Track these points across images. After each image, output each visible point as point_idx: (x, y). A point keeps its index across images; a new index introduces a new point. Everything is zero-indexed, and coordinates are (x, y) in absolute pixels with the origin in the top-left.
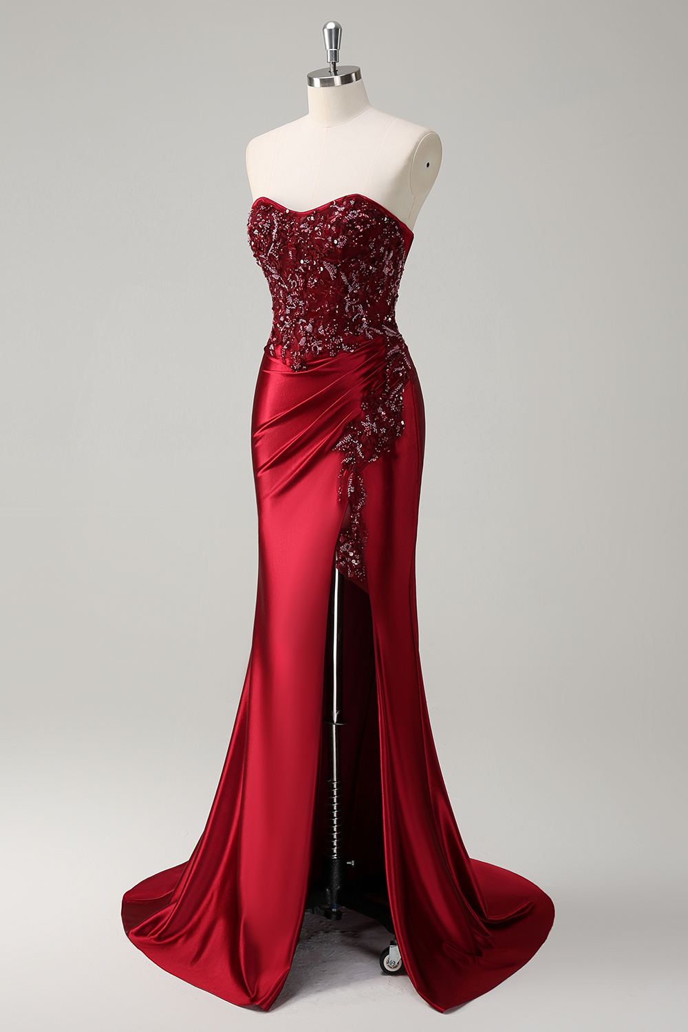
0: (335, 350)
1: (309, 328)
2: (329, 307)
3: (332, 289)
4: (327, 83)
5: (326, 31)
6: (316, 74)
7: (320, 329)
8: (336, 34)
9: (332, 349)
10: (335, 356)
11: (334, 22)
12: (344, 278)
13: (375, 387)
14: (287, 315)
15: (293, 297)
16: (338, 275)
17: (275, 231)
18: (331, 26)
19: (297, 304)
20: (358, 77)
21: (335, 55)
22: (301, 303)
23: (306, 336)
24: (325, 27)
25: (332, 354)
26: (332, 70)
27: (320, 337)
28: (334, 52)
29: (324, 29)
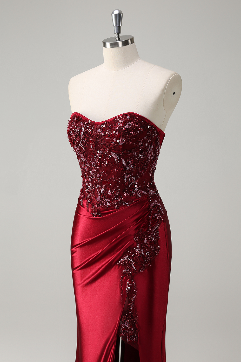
0: (118, 205)
1: (103, 191)
2: (115, 179)
4: (114, 45)
5: (113, 15)
6: (108, 40)
7: (109, 192)
8: (119, 17)
10: (118, 208)
11: (119, 10)
12: (123, 162)
13: (143, 227)
14: (89, 182)
15: (93, 172)
16: (120, 160)
17: (82, 133)
18: (117, 12)
19: (95, 176)
20: (132, 41)
21: (119, 29)
22: (98, 176)
23: (101, 195)
24: (113, 13)
25: (116, 207)
26: (117, 38)
27: (109, 197)
28: (118, 27)
29: (112, 14)
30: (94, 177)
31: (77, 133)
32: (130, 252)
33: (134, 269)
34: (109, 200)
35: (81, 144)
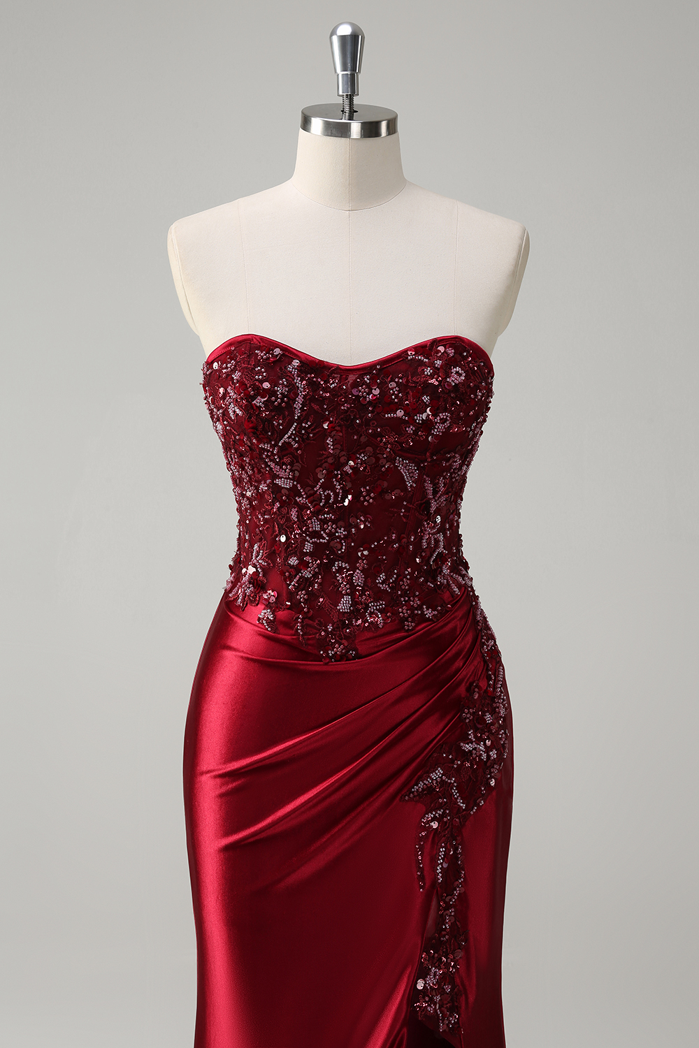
0: (413, 616)
1: (358, 578)
2: (399, 540)
3: (405, 507)
5: (335, 39)
7: (379, 580)
8: (352, 46)
9: (409, 616)
10: (414, 628)
11: (352, 25)
12: (428, 487)
14: (305, 554)
15: (324, 522)
18: (345, 30)
19: (331, 535)
20: (392, 129)
21: (352, 82)
22: (342, 532)
23: (352, 594)
24: (333, 33)
25: (409, 625)
26: (347, 109)
28: (349, 76)
29: (331, 36)
30: (324, 539)
31: (282, 399)
32: (447, 756)
33: (462, 805)
34: (381, 605)
35: (292, 434)
